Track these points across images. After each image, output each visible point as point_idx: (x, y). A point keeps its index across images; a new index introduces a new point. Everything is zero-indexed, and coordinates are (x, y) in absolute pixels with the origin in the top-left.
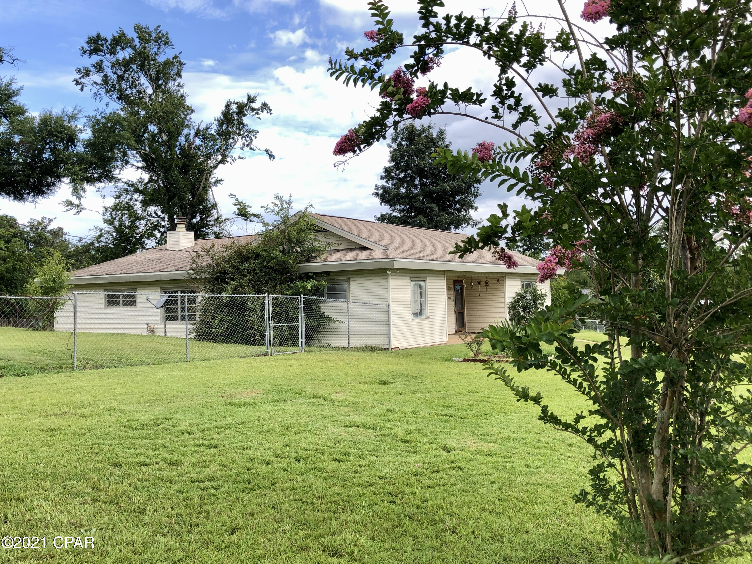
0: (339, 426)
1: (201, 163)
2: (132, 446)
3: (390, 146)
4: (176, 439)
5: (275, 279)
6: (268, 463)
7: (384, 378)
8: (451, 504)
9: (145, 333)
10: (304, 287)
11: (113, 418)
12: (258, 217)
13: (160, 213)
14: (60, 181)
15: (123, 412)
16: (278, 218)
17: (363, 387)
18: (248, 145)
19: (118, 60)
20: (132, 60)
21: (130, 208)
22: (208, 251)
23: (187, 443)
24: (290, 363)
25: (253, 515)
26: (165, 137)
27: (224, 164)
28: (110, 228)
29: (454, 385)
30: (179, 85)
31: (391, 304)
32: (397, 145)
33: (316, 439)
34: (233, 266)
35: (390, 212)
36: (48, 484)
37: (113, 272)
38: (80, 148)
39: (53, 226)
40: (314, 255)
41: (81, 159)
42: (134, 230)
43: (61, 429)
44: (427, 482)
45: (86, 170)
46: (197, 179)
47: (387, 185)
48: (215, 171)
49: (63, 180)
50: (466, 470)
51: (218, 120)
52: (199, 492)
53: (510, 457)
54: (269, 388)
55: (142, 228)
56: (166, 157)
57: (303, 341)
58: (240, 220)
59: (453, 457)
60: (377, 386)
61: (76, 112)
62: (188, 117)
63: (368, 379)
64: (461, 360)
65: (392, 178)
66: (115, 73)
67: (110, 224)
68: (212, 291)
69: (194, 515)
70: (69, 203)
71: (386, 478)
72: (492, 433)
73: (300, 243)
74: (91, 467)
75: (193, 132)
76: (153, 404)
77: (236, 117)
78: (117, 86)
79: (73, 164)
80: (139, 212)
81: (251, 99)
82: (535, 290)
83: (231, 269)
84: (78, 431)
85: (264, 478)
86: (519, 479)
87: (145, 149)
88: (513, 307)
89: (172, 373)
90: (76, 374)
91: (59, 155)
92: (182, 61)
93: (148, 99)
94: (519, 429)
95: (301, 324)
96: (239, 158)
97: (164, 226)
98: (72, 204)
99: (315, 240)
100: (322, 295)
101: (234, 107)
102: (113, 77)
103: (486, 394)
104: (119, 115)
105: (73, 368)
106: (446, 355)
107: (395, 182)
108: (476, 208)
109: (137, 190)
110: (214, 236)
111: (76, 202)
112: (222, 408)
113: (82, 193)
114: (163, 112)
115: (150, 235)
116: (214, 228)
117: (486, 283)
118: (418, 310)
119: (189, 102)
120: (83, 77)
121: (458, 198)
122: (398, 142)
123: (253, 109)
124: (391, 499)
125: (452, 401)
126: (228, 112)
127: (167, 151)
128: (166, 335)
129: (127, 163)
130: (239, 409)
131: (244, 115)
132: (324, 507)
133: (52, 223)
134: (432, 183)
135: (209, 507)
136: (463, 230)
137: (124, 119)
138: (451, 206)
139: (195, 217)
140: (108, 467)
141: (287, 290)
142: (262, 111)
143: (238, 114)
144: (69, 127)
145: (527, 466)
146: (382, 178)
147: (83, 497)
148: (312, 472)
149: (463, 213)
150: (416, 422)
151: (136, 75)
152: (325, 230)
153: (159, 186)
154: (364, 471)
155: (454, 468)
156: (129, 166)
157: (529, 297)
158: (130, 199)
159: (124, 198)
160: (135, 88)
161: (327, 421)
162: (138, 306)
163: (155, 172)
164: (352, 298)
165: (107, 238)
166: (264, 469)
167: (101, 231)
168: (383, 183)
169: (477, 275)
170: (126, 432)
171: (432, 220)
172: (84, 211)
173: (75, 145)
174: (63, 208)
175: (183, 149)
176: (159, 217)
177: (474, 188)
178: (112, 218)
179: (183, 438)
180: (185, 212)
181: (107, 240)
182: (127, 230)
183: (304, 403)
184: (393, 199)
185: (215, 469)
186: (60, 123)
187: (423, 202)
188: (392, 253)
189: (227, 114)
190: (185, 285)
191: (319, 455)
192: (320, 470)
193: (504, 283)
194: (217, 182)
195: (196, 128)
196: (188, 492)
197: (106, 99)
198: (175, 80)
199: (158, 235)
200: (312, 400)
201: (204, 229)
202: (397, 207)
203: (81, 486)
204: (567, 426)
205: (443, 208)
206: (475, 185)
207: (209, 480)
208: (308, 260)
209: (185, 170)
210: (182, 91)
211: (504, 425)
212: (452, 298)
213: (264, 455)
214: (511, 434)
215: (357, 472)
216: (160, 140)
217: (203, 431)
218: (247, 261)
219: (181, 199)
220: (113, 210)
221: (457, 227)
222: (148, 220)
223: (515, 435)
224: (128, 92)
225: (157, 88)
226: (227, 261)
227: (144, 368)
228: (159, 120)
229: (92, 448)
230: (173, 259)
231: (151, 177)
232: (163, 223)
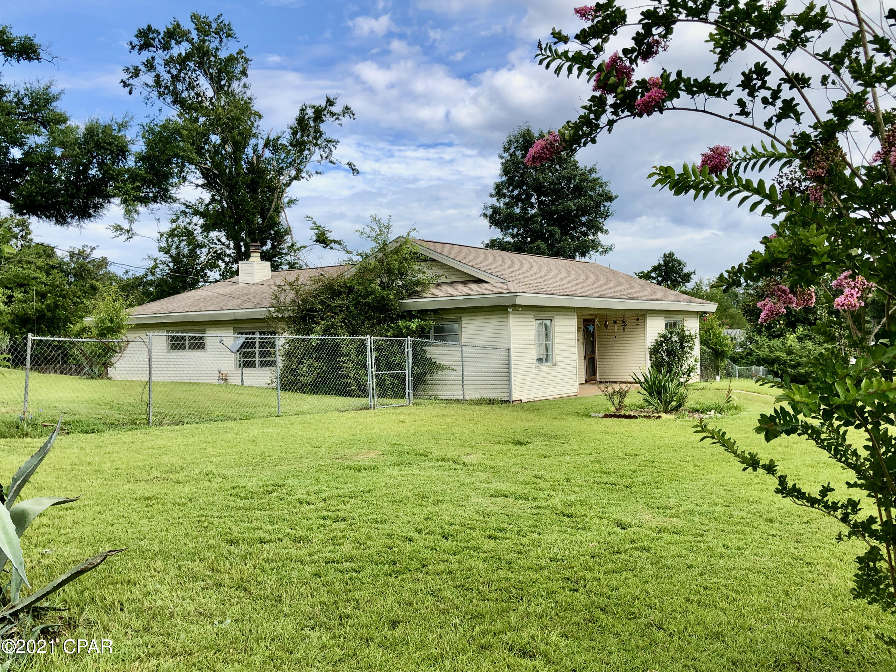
0: (483, 495)
1: (271, 180)
2: (245, 519)
3: (501, 157)
4: (295, 511)
5: (373, 319)
6: (411, 540)
7: (518, 437)
8: (647, 592)
9: (216, 382)
10: (407, 328)
11: (215, 485)
12: (340, 244)
13: (224, 239)
14: (109, 202)
15: (224, 477)
16: (374, 244)
17: (497, 447)
18: (327, 157)
19: (172, 57)
20: (189, 57)
21: (189, 233)
22: (291, 284)
23: (310, 515)
24: (402, 417)
25: (411, 604)
26: (229, 149)
27: (299, 180)
28: (166, 258)
29: (606, 446)
30: (245, 86)
31: (512, 347)
32: (511, 155)
33: (460, 511)
34: (322, 302)
35: (501, 237)
36: (159, 564)
37: (177, 310)
38: (131, 162)
39: (96, 255)
40: (418, 289)
41: (134, 176)
42: (195, 260)
43: (157, 498)
44: (610, 566)
45: (139, 189)
46: (268, 198)
47: (498, 204)
48: (288, 189)
49: (112, 200)
50: (653, 551)
51: (291, 128)
52: (340, 576)
53: (703, 535)
54: (388, 448)
55: (203, 258)
56: (231, 172)
57: (411, 391)
58: (319, 247)
59: (631, 534)
60: (513, 447)
61: (127, 119)
62: (256, 125)
63: (500, 439)
64: (601, 415)
65: (504, 195)
66: (169, 72)
67: (166, 253)
68: (298, 332)
69: (341, 604)
70: (118, 228)
71: (559, 560)
72: (671, 504)
73: (402, 274)
74: (204, 544)
75: (261, 143)
76: (257, 468)
77: (312, 124)
78: (171, 88)
79: (124, 181)
80: (200, 238)
81: (330, 102)
82: (682, 330)
83: (320, 306)
84: (178, 500)
85: (411, 559)
86: (721, 562)
87: (206, 164)
88: (655, 351)
89: (266, 430)
90: (154, 430)
91: (108, 170)
92: (248, 57)
93: (208, 103)
94: (702, 501)
95: (409, 371)
96: (317, 173)
97: (229, 256)
98: (122, 229)
99: (420, 271)
100: (428, 337)
101: (310, 112)
102: (166, 78)
103: (648, 457)
104: (176, 122)
105: (148, 423)
106: (580, 409)
107: (507, 200)
108: (607, 232)
109: (196, 212)
110: (287, 266)
111: (126, 226)
112: (340, 472)
113: (135, 216)
114: (228, 118)
115: (213, 266)
116: (288, 258)
117: (624, 322)
118: (543, 355)
119: (256, 106)
120: (131, 77)
121: (584, 219)
122: (511, 151)
123: (332, 114)
124: (572, 586)
125: (610, 466)
126: (304, 117)
127: (233, 165)
128: (243, 385)
129: (184, 179)
130: (358, 474)
131: (323, 121)
132: (494, 595)
133: (94, 251)
134: (553, 202)
135: (357, 594)
136: (590, 258)
137: (183, 128)
138: (574, 228)
139: (265, 244)
140: (223, 544)
141: (387, 331)
142: (344, 116)
143: (315, 120)
144: (119, 138)
145: (726, 547)
146: (492, 196)
147: (203, 581)
148: (466, 551)
149: (591, 237)
150: (574, 492)
151: (194, 75)
152: (432, 260)
153: (222, 207)
154: (529, 551)
155: (637, 549)
156: (187, 183)
157: (675, 338)
158: (189, 224)
159: (183, 222)
160: (193, 90)
161: (467, 490)
162: (209, 350)
163: (218, 191)
164: (464, 342)
165: (163, 270)
166: (408, 548)
167: (155, 260)
168: (493, 201)
169: (613, 313)
170: (234, 501)
171: (553, 245)
172: (135, 237)
173: (125, 159)
174: (111, 233)
175: (250, 163)
176: (223, 244)
177: (605, 206)
178: (168, 245)
179: (302, 509)
180: (254, 238)
181: (162, 271)
182: (185, 260)
183: (432, 467)
184: (506, 221)
185: (350, 547)
186: (109, 132)
187: (542, 225)
188: (513, 287)
189: (302, 121)
190: (265, 325)
191: (469, 531)
192: (476, 549)
193: (644, 322)
194: (291, 202)
195: (265, 137)
196: (326, 575)
197: (159, 103)
198: (240, 80)
199: (223, 265)
200: (441, 463)
201: (276, 259)
202: (510, 231)
203: (196, 567)
204: (813, 501)
205: (565, 232)
206: (606, 204)
207: (347, 561)
208: (411, 295)
209: (253, 187)
210: (249, 93)
211: (682, 495)
212: (581, 341)
213: (404, 530)
214: (693, 507)
215: (520, 553)
216: (223, 152)
217: (324, 500)
218: (338, 296)
219: (249, 222)
220: (170, 236)
221: (583, 255)
222: (210, 248)
223: (699, 508)
224: (185, 94)
225: (219, 89)
226: (314, 297)
227: (230, 424)
228: (222, 129)
229: (199, 521)
230: (247, 295)
231: (213, 196)
232: (228, 252)
